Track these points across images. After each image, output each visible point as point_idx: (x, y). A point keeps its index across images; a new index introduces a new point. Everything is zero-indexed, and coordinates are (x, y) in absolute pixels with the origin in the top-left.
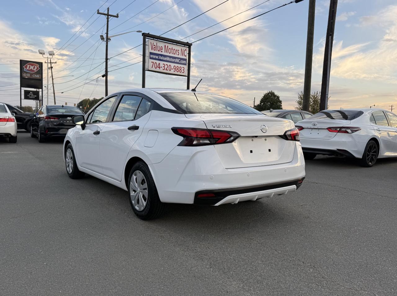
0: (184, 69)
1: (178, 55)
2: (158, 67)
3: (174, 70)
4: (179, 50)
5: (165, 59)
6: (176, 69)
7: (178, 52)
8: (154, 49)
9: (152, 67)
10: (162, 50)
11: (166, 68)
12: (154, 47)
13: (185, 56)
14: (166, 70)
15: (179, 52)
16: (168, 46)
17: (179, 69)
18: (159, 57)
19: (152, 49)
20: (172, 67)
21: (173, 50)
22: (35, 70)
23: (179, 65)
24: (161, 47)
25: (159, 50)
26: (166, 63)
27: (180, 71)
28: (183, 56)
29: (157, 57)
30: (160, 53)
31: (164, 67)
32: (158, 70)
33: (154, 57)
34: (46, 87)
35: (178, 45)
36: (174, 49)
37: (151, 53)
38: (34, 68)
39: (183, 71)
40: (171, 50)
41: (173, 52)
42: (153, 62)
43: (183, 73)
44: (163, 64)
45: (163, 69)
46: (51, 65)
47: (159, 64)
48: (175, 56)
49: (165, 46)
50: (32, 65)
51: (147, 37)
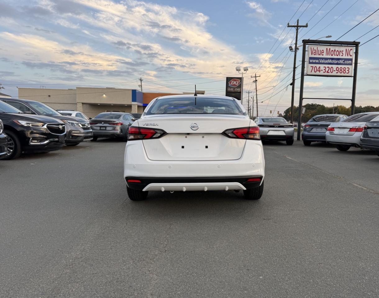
0: (349, 69)
1: (342, 56)
2: (318, 71)
3: (337, 72)
4: (343, 51)
5: (327, 61)
6: (339, 70)
7: (342, 53)
8: (315, 53)
9: (311, 72)
10: (323, 54)
11: (327, 71)
12: (315, 51)
13: (351, 56)
14: (327, 72)
15: (344, 52)
16: (330, 49)
17: (343, 70)
18: (319, 61)
19: (312, 54)
20: (335, 69)
21: (336, 52)
22: (237, 84)
23: (343, 66)
24: (323, 50)
25: (319, 54)
26: (326, 66)
27: (344, 72)
28: (348, 56)
29: (317, 61)
30: (321, 56)
31: (325, 70)
32: (318, 73)
33: (314, 61)
34: (253, 98)
35: (343, 46)
36: (338, 51)
37: (310, 58)
38: (236, 83)
39: (348, 72)
40: (334, 52)
41: (335, 54)
42: (313, 67)
43: (347, 73)
44: (324, 67)
45: (324, 72)
46: (256, 78)
47: (320, 67)
48: (338, 57)
49: (327, 49)
50: (235, 81)
51: (307, 43)
